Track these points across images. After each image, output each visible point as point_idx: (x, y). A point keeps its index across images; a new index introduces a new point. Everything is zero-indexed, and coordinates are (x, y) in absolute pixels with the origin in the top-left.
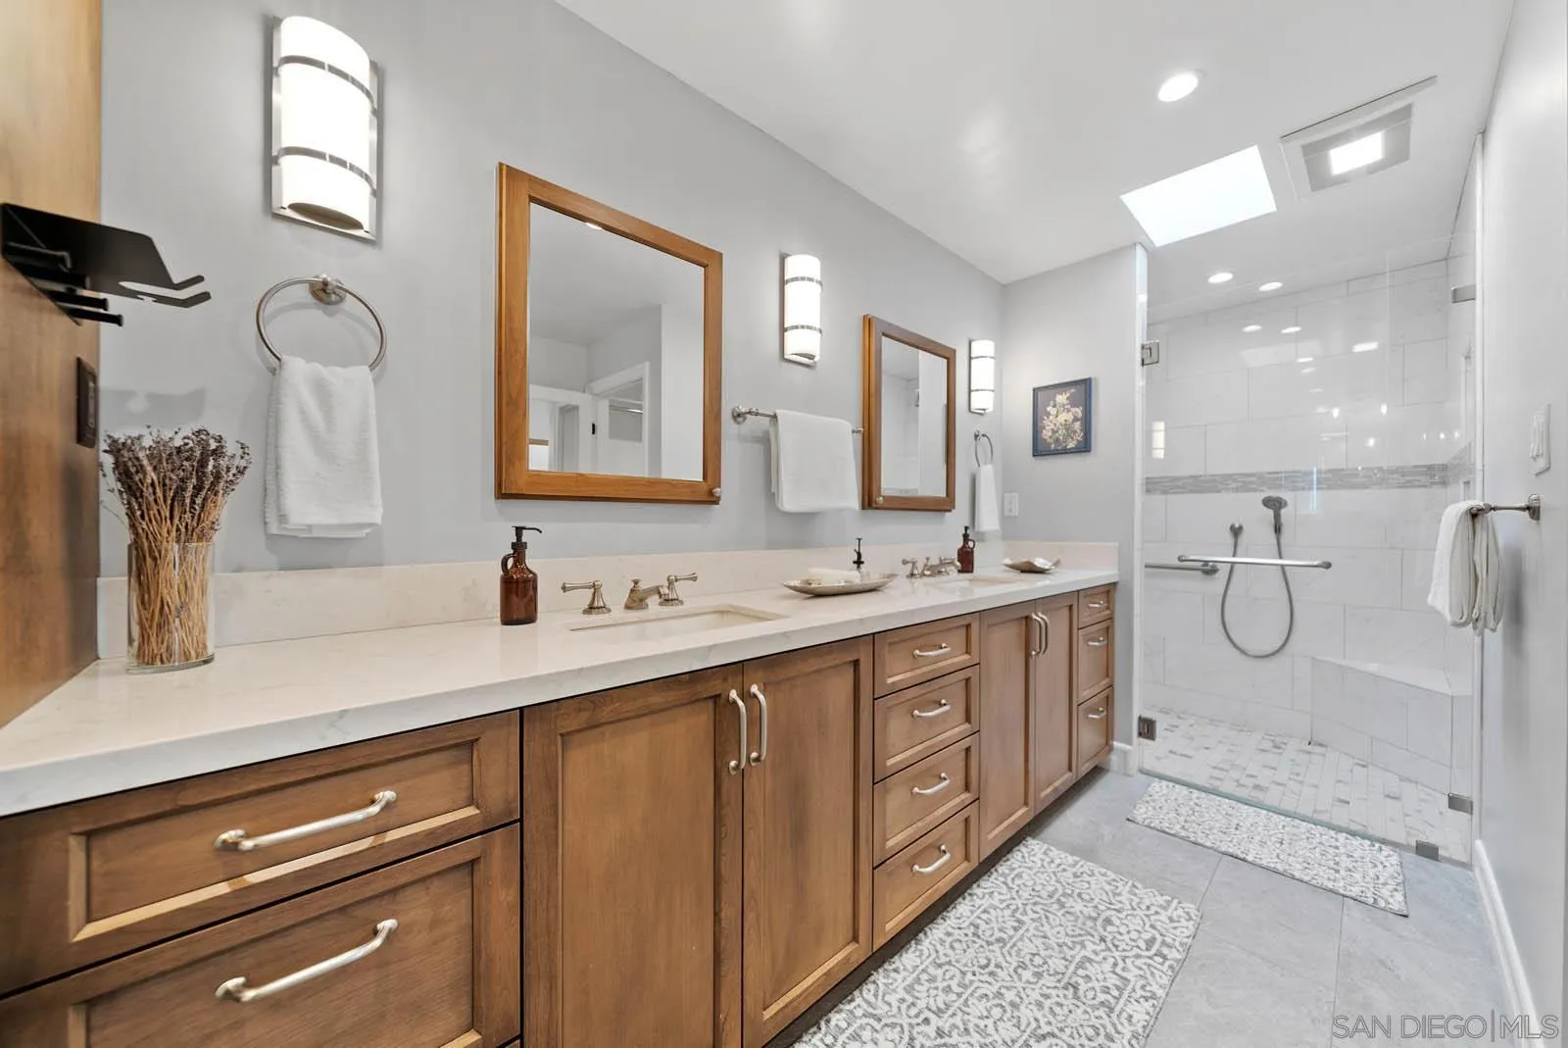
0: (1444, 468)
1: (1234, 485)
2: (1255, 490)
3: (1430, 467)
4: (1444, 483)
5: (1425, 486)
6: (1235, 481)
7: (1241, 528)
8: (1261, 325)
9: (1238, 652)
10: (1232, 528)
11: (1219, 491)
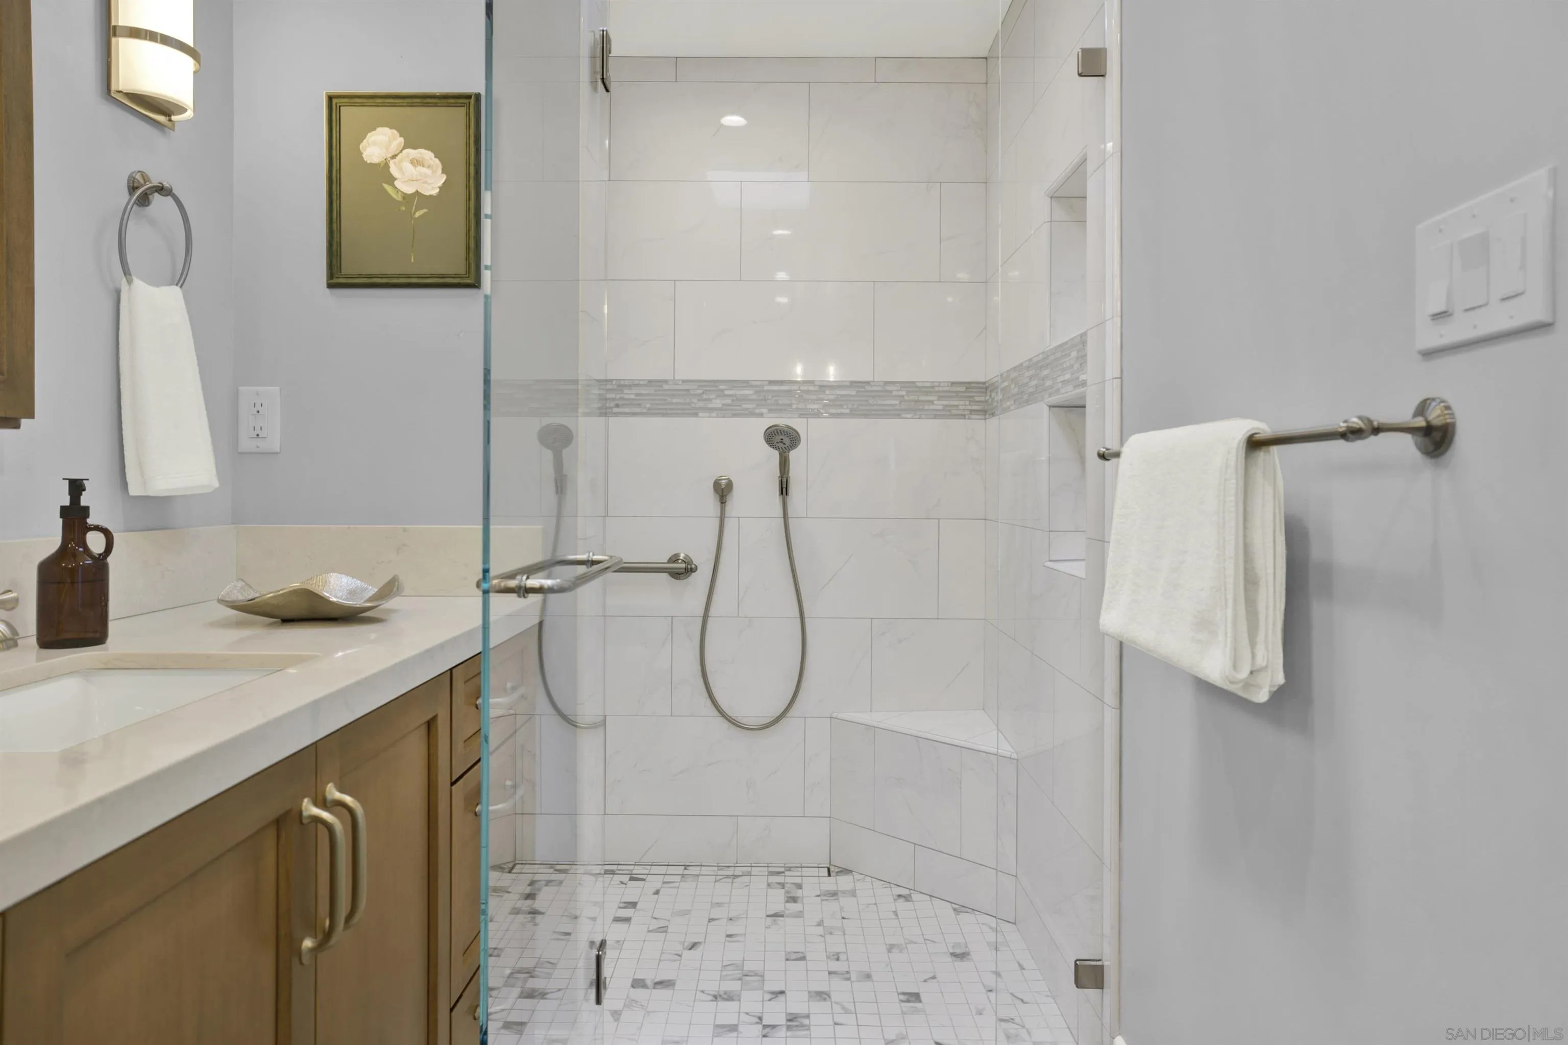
0: (985, 388)
1: (717, 403)
2: (752, 414)
3: (968, 385)
4: (986, 412)
5: (963, 416)
6: (721, 394)
7: (730, 485)
8: (745, 118)
9: (726, 724)
10: (717, 484)
11: (696, 415)
